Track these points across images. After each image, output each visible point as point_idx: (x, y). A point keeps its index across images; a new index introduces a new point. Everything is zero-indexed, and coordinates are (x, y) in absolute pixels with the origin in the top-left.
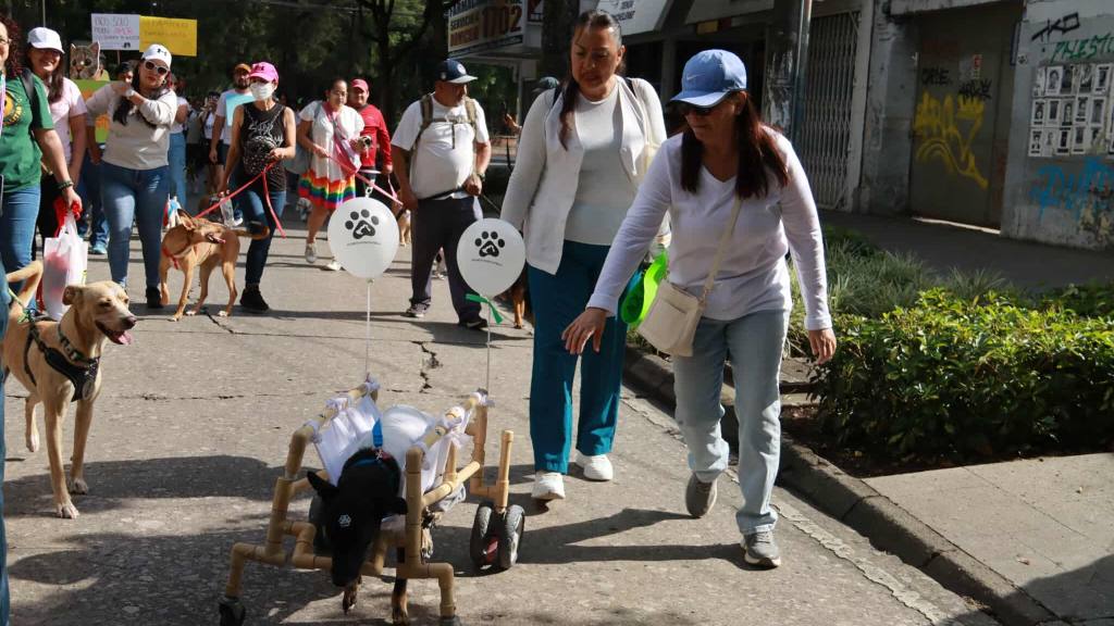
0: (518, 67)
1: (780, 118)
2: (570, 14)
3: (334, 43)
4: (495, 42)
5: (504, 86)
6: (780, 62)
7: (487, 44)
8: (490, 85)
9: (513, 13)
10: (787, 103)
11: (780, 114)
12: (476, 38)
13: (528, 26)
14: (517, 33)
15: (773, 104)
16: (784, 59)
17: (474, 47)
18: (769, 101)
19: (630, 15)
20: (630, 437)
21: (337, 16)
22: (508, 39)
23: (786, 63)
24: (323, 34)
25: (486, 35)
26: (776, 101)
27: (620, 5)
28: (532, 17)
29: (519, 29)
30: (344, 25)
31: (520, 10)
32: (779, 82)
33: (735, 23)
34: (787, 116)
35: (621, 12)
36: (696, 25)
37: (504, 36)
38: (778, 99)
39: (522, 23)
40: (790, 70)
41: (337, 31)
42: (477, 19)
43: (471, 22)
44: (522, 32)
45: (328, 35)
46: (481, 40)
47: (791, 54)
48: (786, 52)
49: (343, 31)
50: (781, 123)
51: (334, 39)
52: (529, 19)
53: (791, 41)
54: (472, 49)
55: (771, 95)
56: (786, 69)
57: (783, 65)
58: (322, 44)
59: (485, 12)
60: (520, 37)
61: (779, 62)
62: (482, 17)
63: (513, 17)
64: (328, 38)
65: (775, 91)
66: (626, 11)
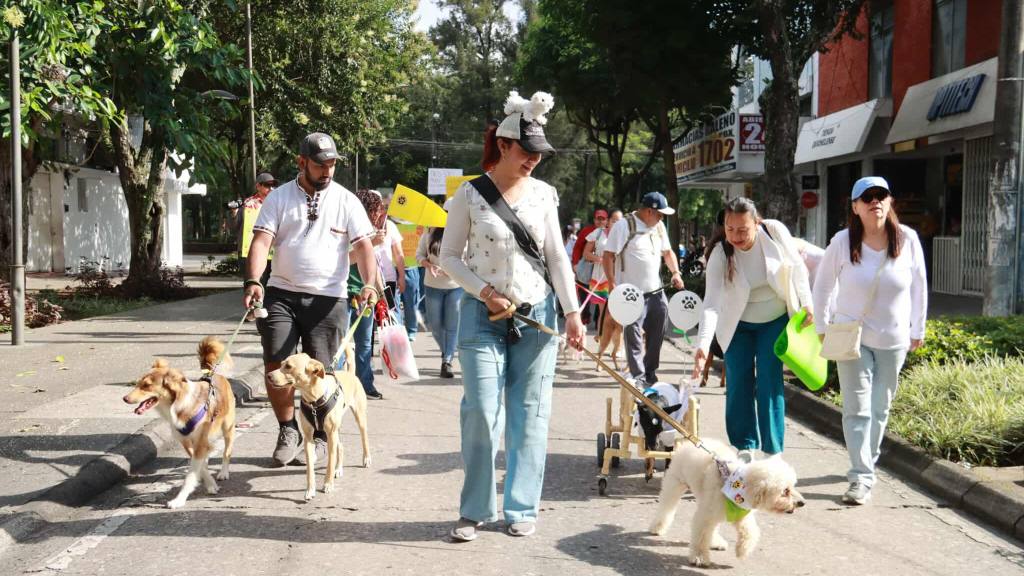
0: (728, 190)
1: (1005, 222)
2: (790, 140)
3: (571, 179)
4: (710, 170)
5: (710, 206)
6: (1003, 171)
7: (704, 172)
8: (699, 206)
9: (726, 144)
10: (1012, 207)
11: (1005, 218)
12: (693, 167)
13: (740, 155)
14: (731, 161)
15: (998, 209)
16: (1006, 167)
17: (692, 175)
18: (993, 206)
19: (831, 141)
20: (960, 559)
21: (573, 157)
22: (722, 167)
23: (1009, 171)
24: (562, 172)
25: (702, 165)
26: (1001, 206)
27: (821, 133)
28: (744, 147)
29: (732, 158)
30: (578, 163)
31: (732, 142)
32: (1003, 188)
33: (931, 141)
34: (1012, 219)
35: (823, 138)
36: (893, 146)
37: (719, 164)
38: (1002, 203)
39: (735, 152)
40: (1013, 176)
41: (574, 169)
42: (694, 152)
43: (689, 154)
44: (735, 160)
45: (566, 172)
46: (698, 169)
47: (1013, 162)
48: (1008, 160)
49: (578, 169)
50: (1006, 226)
51: (571, 175)
52: (741, 149)
53: (1013, 150)
54: (690, 177)
55: (995, 200)
56: (1009, 176)
57: (1006, 173)
58: (561, 180)
59: (701, 146)
60: (734, 165)
61: (1001, 170)
62: (698, 150)
63: (726, 149)
64: (567, 175)
65: (999, 197)
66: (827, 137)
